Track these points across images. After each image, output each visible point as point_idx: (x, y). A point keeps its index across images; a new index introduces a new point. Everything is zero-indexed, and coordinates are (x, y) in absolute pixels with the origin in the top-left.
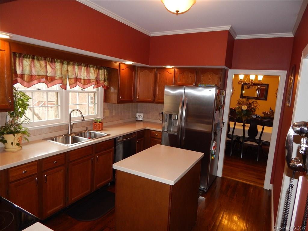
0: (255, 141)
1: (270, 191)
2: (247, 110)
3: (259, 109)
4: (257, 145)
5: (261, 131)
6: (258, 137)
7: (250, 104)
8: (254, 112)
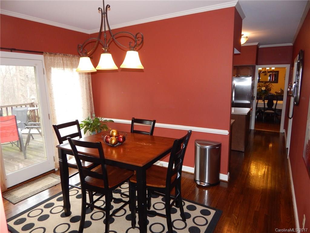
0: (272, 110)
1: (284, 133)
2: (265, 90)
3: (273, 89)
4: (273, 112)
5: (276, 103)
6: (274, 107)
7: (267, 86)
8: (270, 91)
